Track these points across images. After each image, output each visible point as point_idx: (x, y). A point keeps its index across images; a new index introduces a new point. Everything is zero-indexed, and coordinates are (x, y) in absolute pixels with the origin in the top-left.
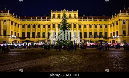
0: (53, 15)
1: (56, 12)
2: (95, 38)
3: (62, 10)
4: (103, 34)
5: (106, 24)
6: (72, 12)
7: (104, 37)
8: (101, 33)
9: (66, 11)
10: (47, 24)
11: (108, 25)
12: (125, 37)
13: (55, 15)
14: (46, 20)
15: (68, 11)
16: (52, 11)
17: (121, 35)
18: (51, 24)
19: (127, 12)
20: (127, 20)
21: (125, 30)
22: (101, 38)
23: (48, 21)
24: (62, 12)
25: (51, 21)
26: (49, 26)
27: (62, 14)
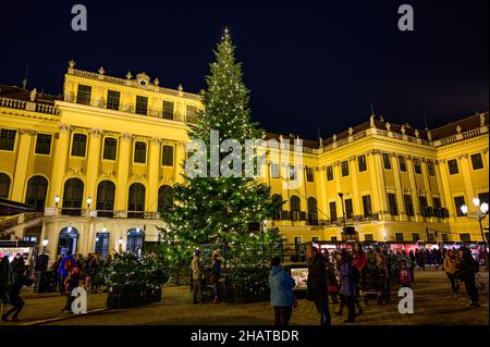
0: (80, 87)
1: (95, 78)
3: (129, 76)
4: (304, 207)
5: (309, 166)
6: (181, 93)
7: (307, 217)
8: (295, 200)
9: (152, 82)
10: (31, 128)
11: (317, 169)
12: (396, 218)
13: (89, 89)
14: (31, 106)
15: (160, 85)
16: (72, 64)
17: (385, 212)
18: (57, 131)
19: (388, 126)
20: (394, 155)
21: (393, 192)
22: (296, 223)
23: (40, 112)
24: (129, 82)
25: (64, 114)
26: (44, 144)
27: (129, 92)
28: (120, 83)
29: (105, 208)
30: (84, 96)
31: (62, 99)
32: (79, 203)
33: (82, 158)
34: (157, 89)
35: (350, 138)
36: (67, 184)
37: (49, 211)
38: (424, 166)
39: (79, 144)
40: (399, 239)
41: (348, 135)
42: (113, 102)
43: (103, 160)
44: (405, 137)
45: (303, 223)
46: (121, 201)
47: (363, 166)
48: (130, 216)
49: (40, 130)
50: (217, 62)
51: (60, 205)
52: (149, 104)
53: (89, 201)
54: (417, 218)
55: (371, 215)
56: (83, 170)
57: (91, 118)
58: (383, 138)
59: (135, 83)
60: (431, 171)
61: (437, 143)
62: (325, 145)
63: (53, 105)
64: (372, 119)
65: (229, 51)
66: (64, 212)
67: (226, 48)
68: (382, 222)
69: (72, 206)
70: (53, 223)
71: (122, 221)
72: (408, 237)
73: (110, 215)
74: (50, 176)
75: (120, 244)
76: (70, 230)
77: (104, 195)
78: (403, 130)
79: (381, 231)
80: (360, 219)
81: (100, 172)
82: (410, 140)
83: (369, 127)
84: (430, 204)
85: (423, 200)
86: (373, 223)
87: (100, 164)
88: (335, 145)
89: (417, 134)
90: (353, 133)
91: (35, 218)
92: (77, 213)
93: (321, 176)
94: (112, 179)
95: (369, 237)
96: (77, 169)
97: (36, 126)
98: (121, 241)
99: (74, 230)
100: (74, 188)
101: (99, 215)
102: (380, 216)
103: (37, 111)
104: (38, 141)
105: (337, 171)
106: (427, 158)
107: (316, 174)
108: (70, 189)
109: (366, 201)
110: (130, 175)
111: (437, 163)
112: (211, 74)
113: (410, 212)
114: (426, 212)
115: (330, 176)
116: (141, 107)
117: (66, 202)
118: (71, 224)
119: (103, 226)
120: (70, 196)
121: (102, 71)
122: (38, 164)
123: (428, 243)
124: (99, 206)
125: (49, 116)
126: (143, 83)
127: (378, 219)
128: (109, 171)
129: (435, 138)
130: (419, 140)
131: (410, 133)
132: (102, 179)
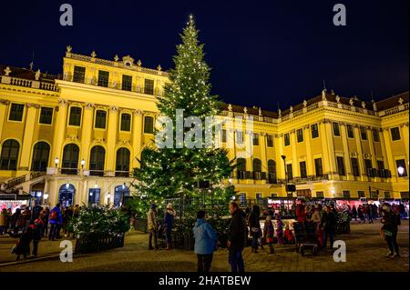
1: (88, 60)
2: (241, 181)
3: (116, 58)
4: (265, 169)
5: (270, 133)
7: (267, 177)
8: (257, 163)
9: (135, 63)
10: (36, 102)
11: (276, 136)
12: (344, 178)
13: (83, 69)
14: (36, 84)
15: (142, 66)
16: (69, 49)
17: (334, 173)
18: (57, 105)
19: (338, 99)
20: (343, 123)
21: (341, 155)
22: (258, 182)
23: (44, 89)
24: (116, 64)
25: (63, 90)
26: (47, 115)
27: (116, 72)
28: (109, 65)
29: (97, 168)
30: (79, 76)
31: (61, 79)
32: (75, 164)
33: (77, 127)
34: (140, 69)
35: (305, 110)
36: (66, 148)
37: (50, 170)
38: (369, 133)
39: (75, 115)
40: (346, 196)
41: (303, 107)
42: (103, 80)
43: (95, 129)
44: (353, 108)
45: (264, 182)
46: (110, 163)
47: (315, 134)
48: (117, 175)
49: (43, 105)
50: (183, 44)
51: (60, 166)
52: (134, 81)
53: (83, 162)
54: (362, 178)
55: (322, 175)
56: (79, 137)
57: (86, 94)
58: (333, 109)
59: (121, 64)
60: (376, 138)
61: (382, 113)
62: (283, 115)
63: (54, 83)
64: (324, 94)
65: (194, 34)
66: (63, 172)
67: (191, 32)
68: (332, 182)
69: (70, 167)
70: (53, 180)
71: (110, 179)
72: (354, 194)
73: (101, 175)
74: (52, 141)
75: (108, 198)
76: (68, 186)
77: (95, 158)
78: (351, 102)
79: (331, 189)
80: (313, 178)
81: (93, 139)
82: (357, 111)
83: (321, 99)
84: (374, 165)
85: (368, 163)
86: (324, 182)
87: (93, 132)
88: (291, 115)
89: (363, 105)
90: (308, 105)
91: (39, 176)
92: (74, 172)
93: (279, 142)
94: (103, 145)
95: (320, 195)
96: (74, 136)
97: (39, 100)
98: (109, 196)
99: (72, 186)
100: (72, 151)
101: (92, 174)
102: (330, 176)
103: (40, 88)
104: (42, 114)
105: (293, 138)
106: (372, 126)
107: (275, 140)
108: (68, 153)
109: (318, 163)
110: (118, 141)
111: (381, 130)
112: (178, 55)
113: (356, 173)
114: (371, 173)
115: (287, 142)
116: (127, 84)
117: (65, 164)
118: (69, 181)
119: (95, 183)
120: (68, 159)
121: (94, 54)
122: (42, 132)
123: (370, 199)
124: (92, 166)
125: (51, 93)
126: (128, 64)
127: (327, 179)
128: (99, 138)
129: (380, 109)
130: (365, 111)
131: (357, 105)
132: (94, 145)
